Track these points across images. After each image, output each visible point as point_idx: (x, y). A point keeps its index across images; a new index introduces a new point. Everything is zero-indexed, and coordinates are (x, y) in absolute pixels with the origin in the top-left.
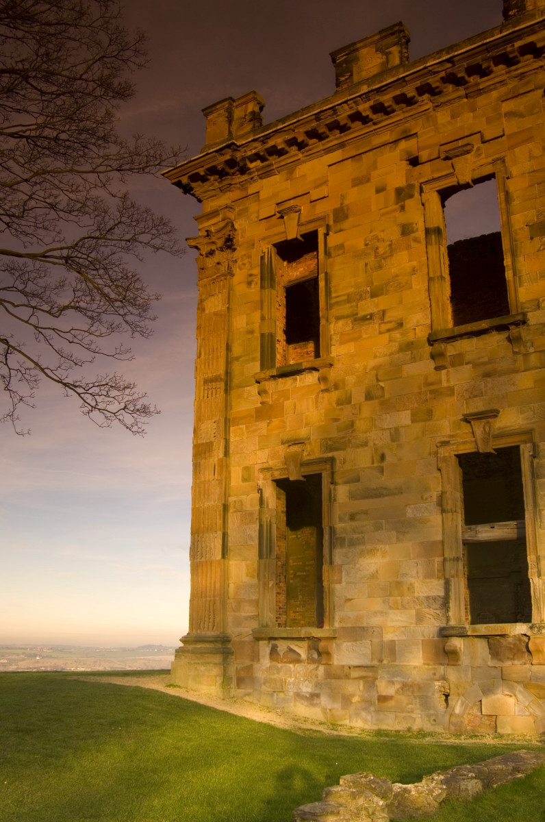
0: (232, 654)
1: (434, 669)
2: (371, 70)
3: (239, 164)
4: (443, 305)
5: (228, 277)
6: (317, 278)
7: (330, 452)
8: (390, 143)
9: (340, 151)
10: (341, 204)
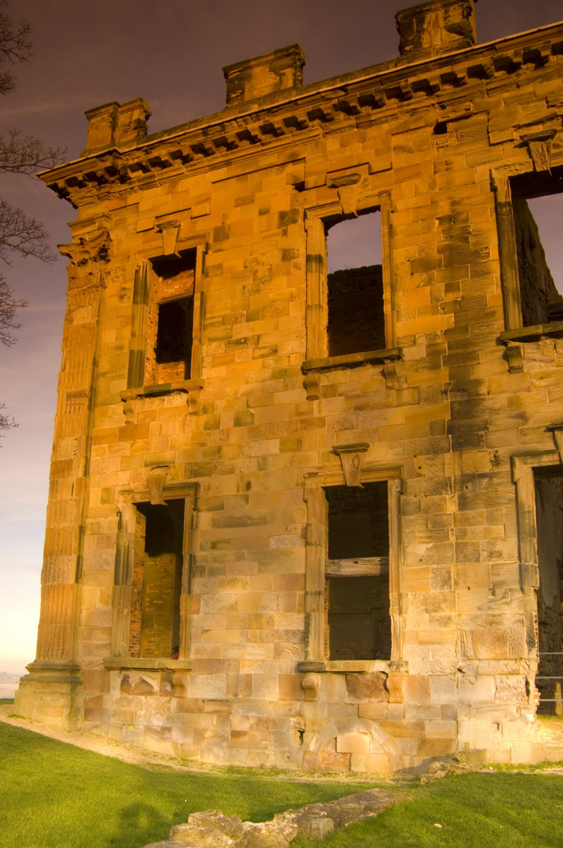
0: (81, 683)
1: (291, 704)
2: (264, 89)
3: (119, 172)
4: (319, 334)
5: (100, 289)
6: (193, 297)
7: (194, 477)
8: (277, 166)
9: (226, 169)
10: (223, 223)
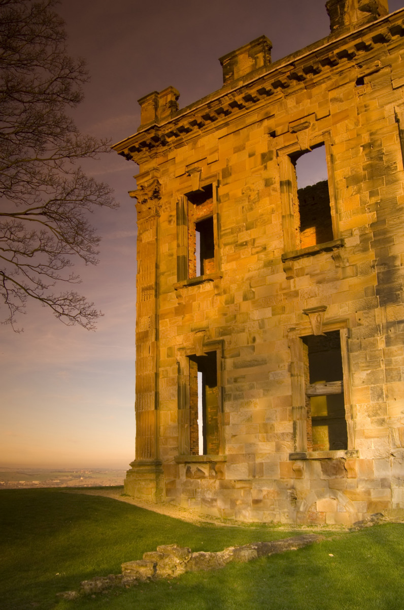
0: (163, 473)
1: (287, 481)
2: (246, 70)
3: (161, 139)
4: (291, 234)
5: (156, 218)
6: (214, 216)
7: (221, 336)
8: (258, 122)
10: (227, 166)
